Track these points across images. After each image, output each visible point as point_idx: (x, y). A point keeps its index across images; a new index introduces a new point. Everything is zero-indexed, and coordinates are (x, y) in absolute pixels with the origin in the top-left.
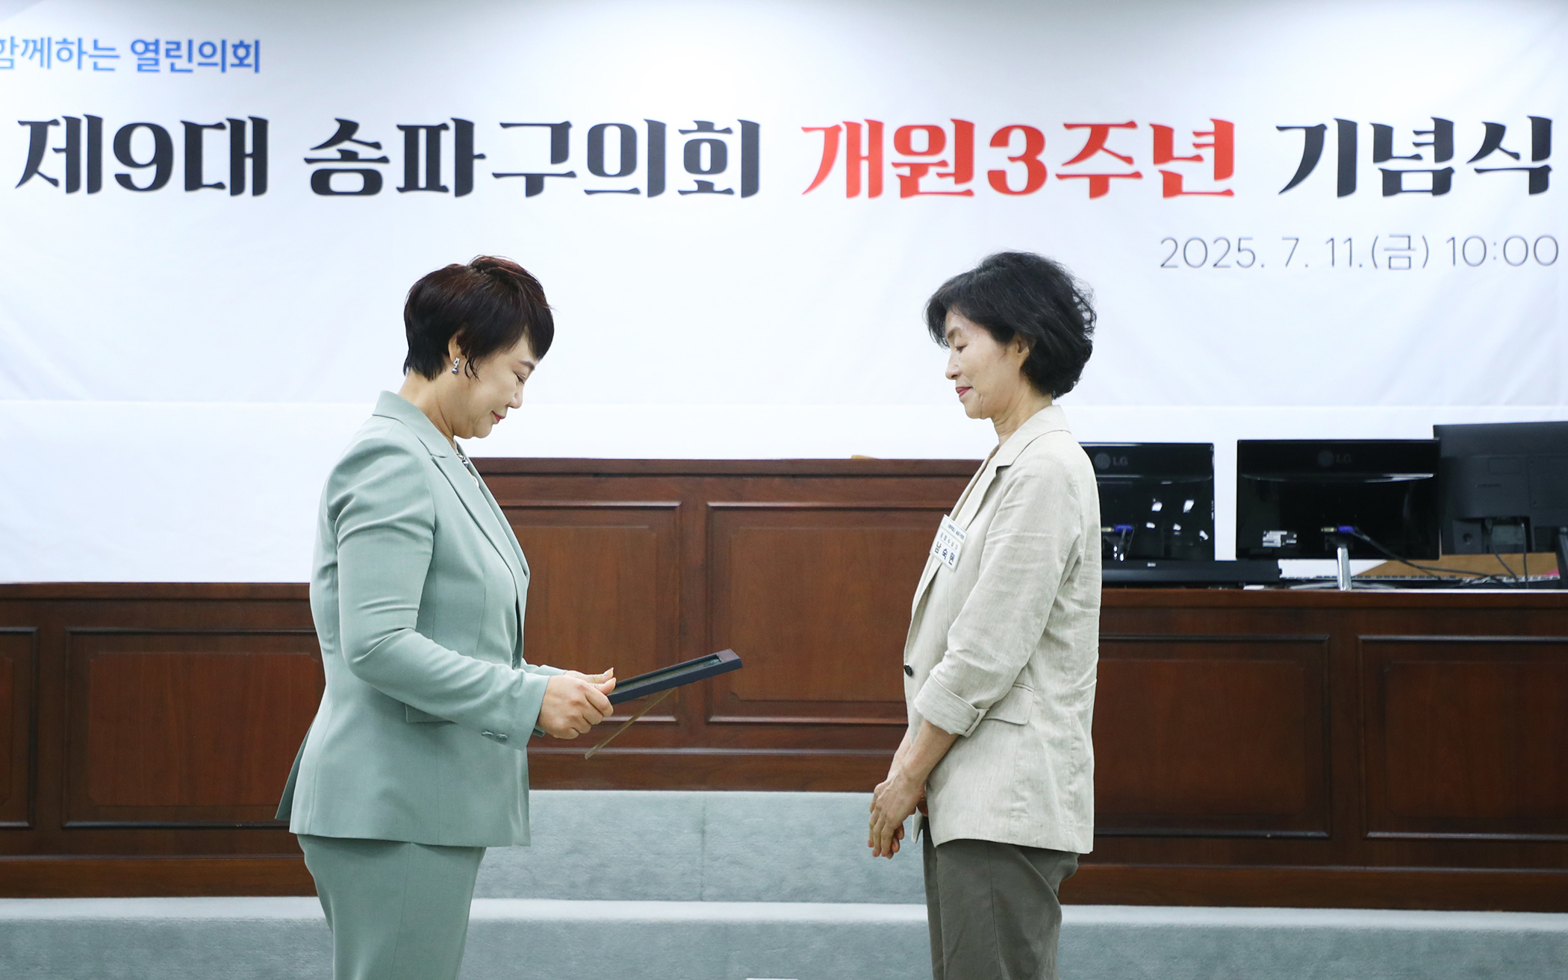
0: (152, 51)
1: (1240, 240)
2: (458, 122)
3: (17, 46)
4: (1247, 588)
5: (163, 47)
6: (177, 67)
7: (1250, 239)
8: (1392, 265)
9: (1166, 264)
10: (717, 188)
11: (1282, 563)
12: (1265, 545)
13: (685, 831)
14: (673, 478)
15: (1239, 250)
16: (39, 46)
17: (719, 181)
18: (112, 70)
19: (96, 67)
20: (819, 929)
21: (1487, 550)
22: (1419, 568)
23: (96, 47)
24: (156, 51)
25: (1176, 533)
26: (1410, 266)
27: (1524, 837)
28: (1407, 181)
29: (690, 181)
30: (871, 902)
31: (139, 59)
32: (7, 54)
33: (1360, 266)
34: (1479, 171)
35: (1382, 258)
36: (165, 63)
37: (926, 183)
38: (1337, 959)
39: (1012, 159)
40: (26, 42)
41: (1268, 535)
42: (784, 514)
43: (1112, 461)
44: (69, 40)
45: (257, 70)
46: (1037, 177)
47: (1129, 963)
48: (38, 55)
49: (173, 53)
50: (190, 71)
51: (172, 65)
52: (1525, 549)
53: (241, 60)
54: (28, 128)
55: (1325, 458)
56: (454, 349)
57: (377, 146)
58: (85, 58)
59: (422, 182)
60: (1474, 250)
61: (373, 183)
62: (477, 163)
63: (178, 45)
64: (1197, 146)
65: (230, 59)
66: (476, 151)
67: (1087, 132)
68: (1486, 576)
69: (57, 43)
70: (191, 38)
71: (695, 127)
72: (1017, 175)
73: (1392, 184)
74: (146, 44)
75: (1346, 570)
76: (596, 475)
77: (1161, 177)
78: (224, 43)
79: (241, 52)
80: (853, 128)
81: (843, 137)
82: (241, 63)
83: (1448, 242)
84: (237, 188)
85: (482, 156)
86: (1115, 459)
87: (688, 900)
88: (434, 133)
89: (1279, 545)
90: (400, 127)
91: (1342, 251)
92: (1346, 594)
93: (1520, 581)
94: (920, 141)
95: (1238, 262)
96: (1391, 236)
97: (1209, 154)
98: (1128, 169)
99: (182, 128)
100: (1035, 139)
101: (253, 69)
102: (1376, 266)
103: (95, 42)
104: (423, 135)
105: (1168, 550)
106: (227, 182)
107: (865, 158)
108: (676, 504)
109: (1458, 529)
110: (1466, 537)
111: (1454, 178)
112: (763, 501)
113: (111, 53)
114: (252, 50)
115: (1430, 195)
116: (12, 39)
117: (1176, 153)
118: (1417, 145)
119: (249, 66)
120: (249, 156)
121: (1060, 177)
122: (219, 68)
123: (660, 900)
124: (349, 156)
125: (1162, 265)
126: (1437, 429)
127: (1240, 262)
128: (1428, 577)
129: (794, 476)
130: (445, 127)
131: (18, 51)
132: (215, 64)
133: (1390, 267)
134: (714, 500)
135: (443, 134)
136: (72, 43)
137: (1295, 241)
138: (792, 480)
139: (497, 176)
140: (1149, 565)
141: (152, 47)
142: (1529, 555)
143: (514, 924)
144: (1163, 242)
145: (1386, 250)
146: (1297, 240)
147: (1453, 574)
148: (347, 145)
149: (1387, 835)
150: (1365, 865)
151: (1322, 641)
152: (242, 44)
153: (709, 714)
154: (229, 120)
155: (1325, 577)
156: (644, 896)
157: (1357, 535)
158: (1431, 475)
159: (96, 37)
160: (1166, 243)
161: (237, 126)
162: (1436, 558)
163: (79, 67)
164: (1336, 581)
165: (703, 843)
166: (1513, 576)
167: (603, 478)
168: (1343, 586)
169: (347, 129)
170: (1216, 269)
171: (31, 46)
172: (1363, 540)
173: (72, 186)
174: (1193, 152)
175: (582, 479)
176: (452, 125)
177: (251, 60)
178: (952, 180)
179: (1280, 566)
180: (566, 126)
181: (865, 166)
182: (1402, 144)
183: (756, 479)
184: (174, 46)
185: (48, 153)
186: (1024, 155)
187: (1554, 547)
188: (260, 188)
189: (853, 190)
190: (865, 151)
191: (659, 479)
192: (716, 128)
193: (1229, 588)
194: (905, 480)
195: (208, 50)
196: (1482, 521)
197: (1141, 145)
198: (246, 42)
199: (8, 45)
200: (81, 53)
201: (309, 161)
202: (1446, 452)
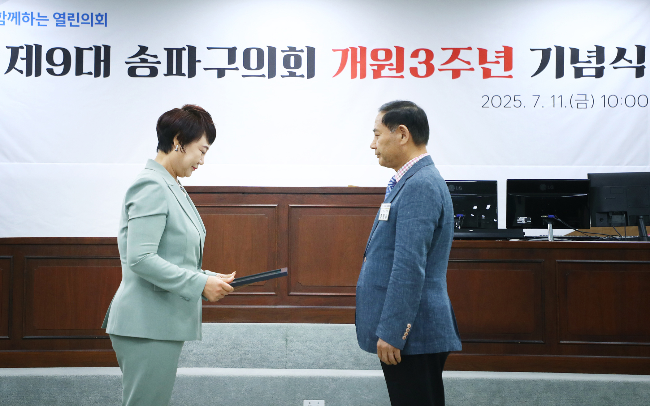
0: (62, 18)
1: (515, 96)
2: (189, 47)
3: (6, 15)
4: (510, 240)
5: (67, 16)
6: (73, 24)
7: (520, 96)
8: (579, 107)
9: (484, 106)
10: (297, 75)
11: (525, 230)
12: (518, 222)
13: (279, 340)
14: (274, 195)
15: (515, 100)
16: (15, 16)
17: (298, 72)
18: (46, 25)
19: (39, 25)
20: (333, 379)
21: (610, 225)
22: (581, 232)
23: (39, 16)
24: (64, 18)
25: (484, 218)
26: (586, 108)
27: (625, 343)
28: (585, 72)
29: (285, 72)
30: (355, 369)
31: (57, 21)
32: (2, 19)
33: (566, 107)
34: (615, 68)
35: (574, 104)
36: (68, 23)
37: (384, 72)
38: (546, 393)
39: (420, 63)
40: (10, 14)
41: (519, 219)
42: (320, 209)
43: (455, 188)
44: (28, 13)
45: (106, 26)
46: (430, 70)
47: (461, 394)
48: (14, 19)
49: (71, 18)
50: (78, 26)
51: (71, 23)
52: (625, 224)
53: (99, 21)
54: (10, 49)
55: (543, 187)
56: (176, 142)
57: (155, 57)
58: (34, 20)
59: (174, 72)
60: (613, 101)
61: (154, 72)
62: (197, 64)
63: (73, 15)
64: (497, 57)
65: (95, 21)
66: (197, 59)
67: (451, 51)
68: (609, 236)
69: (22, 14)
70: (78, 12)
71: (288, 49)
72: (422, 70)
73: (579, 73)
74: (60, 15)
75: (552, 233)
76: (243, 193)
77: (482, 70)
78: (92, 14)
79: (99, 18)
80: (354, 50)
81: (349, 53)
82: (99, 23)
83: (602, 97)
84: (97, 74)
85: (199, 61)
86: (456, 187)
87: (280, 368)
88: (180, 51)
89: (524, 223)
90: (165, 49)
91: (558, 101)
92: (551, 243)
93: (623, 238)
94: (381, 55)
95: (514, 105)
96: (578, 95)
97: (502, 60)
98: (468, 67)
99: (75, 49)
100: (430, 54)
101: (104, 25)
102: (572, 107)
103: (39, 14)
104: (175, 52)
105: (480, 224)
106: (93, 72)
107: (359, 62)
108: (276, 205)
109: (598, 216)
110: (601, 220)
111: (604, 70)
112: (311, 204)
113: (45, 18)
114: (104, 17)
115: (595, 78)
116: (4, 12)
117: (488, 60)
118: (589, 57)
119: (103, 24)
120: (102, 61)
121: (440, 70)
122: (90, 25)
123: (269, 368)
124: (144, 61)
125: (483, 107)
126: (589, 175)
127: (515, 105)
128: (586, 236)
129: (324, 194)
130: (184, 49)
131: (6, 18)
132: (89, 23)
133: (578, 108)
134: (291, 204)
135: (183, 51)
136: (29, 14)
137: (538, 96)
138: (323, 195)
139: (205, 69)
140: (470, 231)
141: (62, 16)
142: (626, 227)
143: (208, 377)
144: (482, 97)
145: (576, 100)
146: (539, 96)
147: (596, 235)
148: (143, 56)
149: (568, 342)
150: (559, 354)
151: (541, 262)
152: (99, 15)
153: (289, 292)
154: (94, 46)
155: (544, 236)
156: (262, 367)
157: (556, 219)
158: (587, 194)
159: (39, 12)
160: (483, 97)
161: (98, 49)
162: (589, 228)
163: (32, 24)
164: (547, 237)
165: (287, 345)
166: (620, 236)
167: (246, 195)
168: (550, 240)
169: (143, 50)
170: (505, 108)
171: (12, 15)
172: (559, 221)
173: (29, 74)
174: (496, 60)
175: (238, 195)
176: (187, 48)
177: (103, 21)
178: (395, 71)
179: (524, 232)
180: (235, 49)
181: (359, 65)
182: (583, 57)
183: (309, 195)
184: (71, 16)
185: (19, 59)
186: (425, 60)
187: (637, 224)
188: (107, 74)
189: (354, 76)
190: (359, 59)
191: (270, 195)
192: (297, 50)
193: (503, 240)
194: (370, 195)
195: (85, 17)
196: (608, 213)
197: (473, 57)
198: (101, 14)
199: (2, 15)
200: (33, 18)
201: (127, 63)
202: (593, 185)
